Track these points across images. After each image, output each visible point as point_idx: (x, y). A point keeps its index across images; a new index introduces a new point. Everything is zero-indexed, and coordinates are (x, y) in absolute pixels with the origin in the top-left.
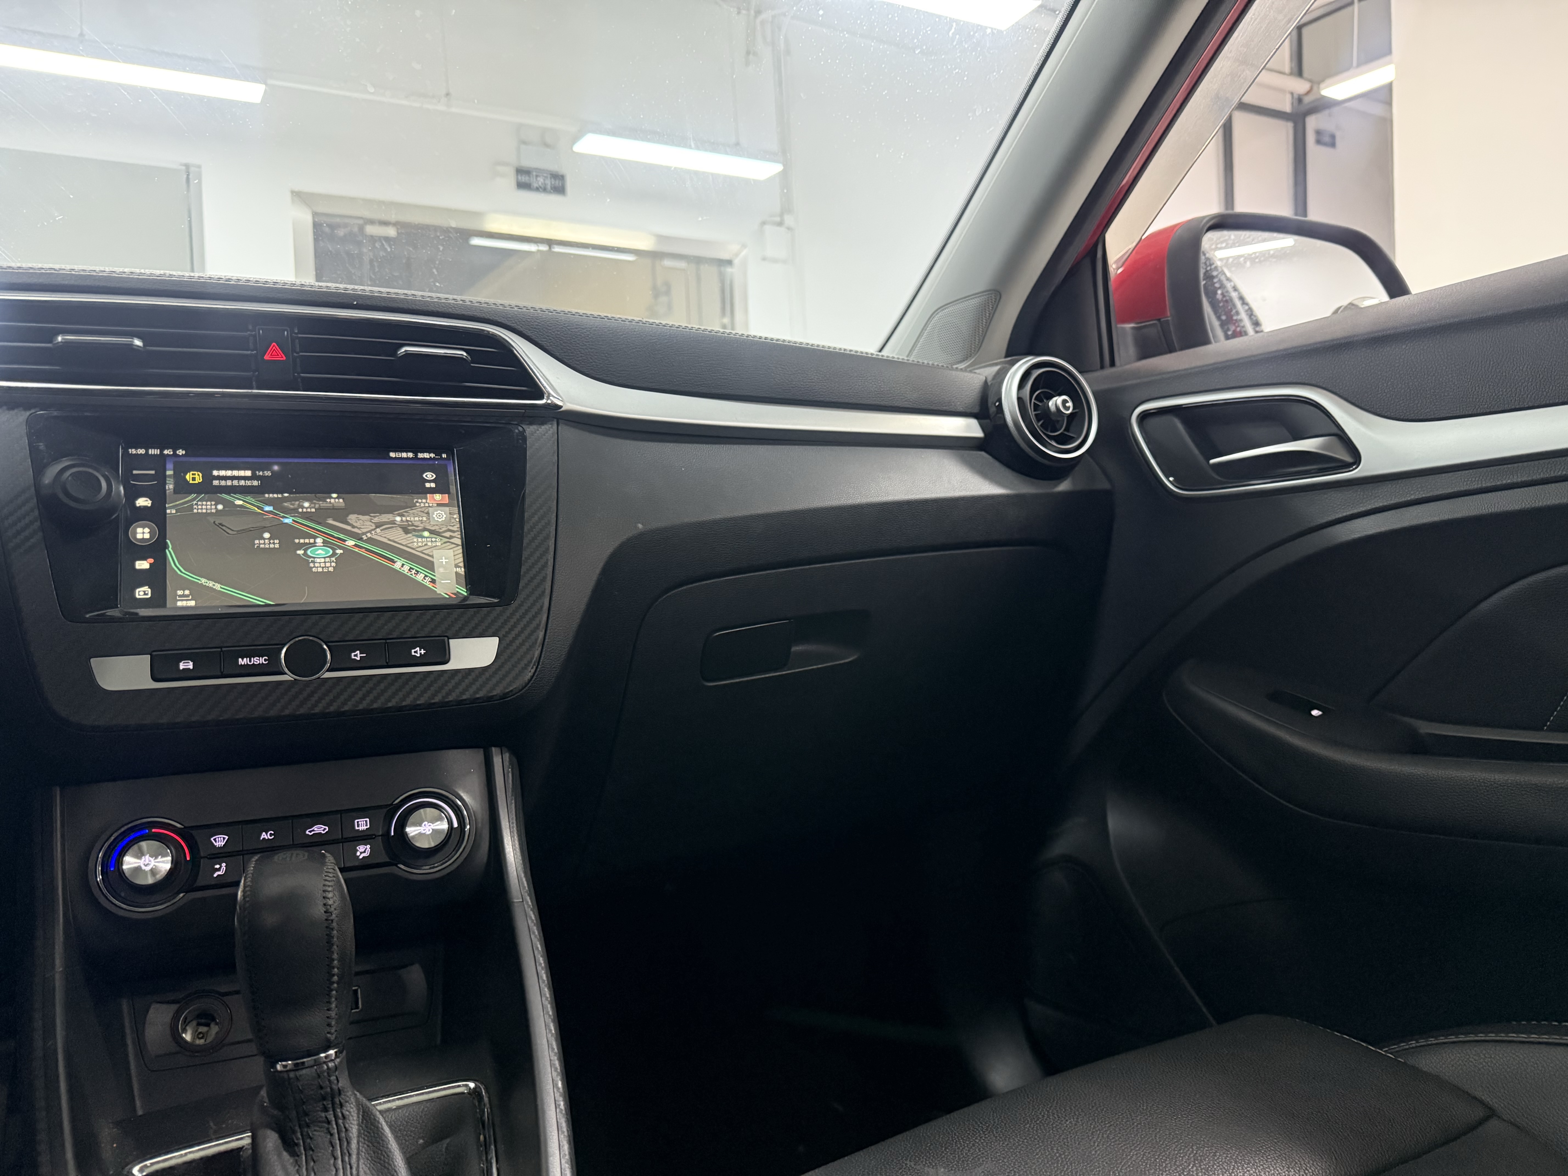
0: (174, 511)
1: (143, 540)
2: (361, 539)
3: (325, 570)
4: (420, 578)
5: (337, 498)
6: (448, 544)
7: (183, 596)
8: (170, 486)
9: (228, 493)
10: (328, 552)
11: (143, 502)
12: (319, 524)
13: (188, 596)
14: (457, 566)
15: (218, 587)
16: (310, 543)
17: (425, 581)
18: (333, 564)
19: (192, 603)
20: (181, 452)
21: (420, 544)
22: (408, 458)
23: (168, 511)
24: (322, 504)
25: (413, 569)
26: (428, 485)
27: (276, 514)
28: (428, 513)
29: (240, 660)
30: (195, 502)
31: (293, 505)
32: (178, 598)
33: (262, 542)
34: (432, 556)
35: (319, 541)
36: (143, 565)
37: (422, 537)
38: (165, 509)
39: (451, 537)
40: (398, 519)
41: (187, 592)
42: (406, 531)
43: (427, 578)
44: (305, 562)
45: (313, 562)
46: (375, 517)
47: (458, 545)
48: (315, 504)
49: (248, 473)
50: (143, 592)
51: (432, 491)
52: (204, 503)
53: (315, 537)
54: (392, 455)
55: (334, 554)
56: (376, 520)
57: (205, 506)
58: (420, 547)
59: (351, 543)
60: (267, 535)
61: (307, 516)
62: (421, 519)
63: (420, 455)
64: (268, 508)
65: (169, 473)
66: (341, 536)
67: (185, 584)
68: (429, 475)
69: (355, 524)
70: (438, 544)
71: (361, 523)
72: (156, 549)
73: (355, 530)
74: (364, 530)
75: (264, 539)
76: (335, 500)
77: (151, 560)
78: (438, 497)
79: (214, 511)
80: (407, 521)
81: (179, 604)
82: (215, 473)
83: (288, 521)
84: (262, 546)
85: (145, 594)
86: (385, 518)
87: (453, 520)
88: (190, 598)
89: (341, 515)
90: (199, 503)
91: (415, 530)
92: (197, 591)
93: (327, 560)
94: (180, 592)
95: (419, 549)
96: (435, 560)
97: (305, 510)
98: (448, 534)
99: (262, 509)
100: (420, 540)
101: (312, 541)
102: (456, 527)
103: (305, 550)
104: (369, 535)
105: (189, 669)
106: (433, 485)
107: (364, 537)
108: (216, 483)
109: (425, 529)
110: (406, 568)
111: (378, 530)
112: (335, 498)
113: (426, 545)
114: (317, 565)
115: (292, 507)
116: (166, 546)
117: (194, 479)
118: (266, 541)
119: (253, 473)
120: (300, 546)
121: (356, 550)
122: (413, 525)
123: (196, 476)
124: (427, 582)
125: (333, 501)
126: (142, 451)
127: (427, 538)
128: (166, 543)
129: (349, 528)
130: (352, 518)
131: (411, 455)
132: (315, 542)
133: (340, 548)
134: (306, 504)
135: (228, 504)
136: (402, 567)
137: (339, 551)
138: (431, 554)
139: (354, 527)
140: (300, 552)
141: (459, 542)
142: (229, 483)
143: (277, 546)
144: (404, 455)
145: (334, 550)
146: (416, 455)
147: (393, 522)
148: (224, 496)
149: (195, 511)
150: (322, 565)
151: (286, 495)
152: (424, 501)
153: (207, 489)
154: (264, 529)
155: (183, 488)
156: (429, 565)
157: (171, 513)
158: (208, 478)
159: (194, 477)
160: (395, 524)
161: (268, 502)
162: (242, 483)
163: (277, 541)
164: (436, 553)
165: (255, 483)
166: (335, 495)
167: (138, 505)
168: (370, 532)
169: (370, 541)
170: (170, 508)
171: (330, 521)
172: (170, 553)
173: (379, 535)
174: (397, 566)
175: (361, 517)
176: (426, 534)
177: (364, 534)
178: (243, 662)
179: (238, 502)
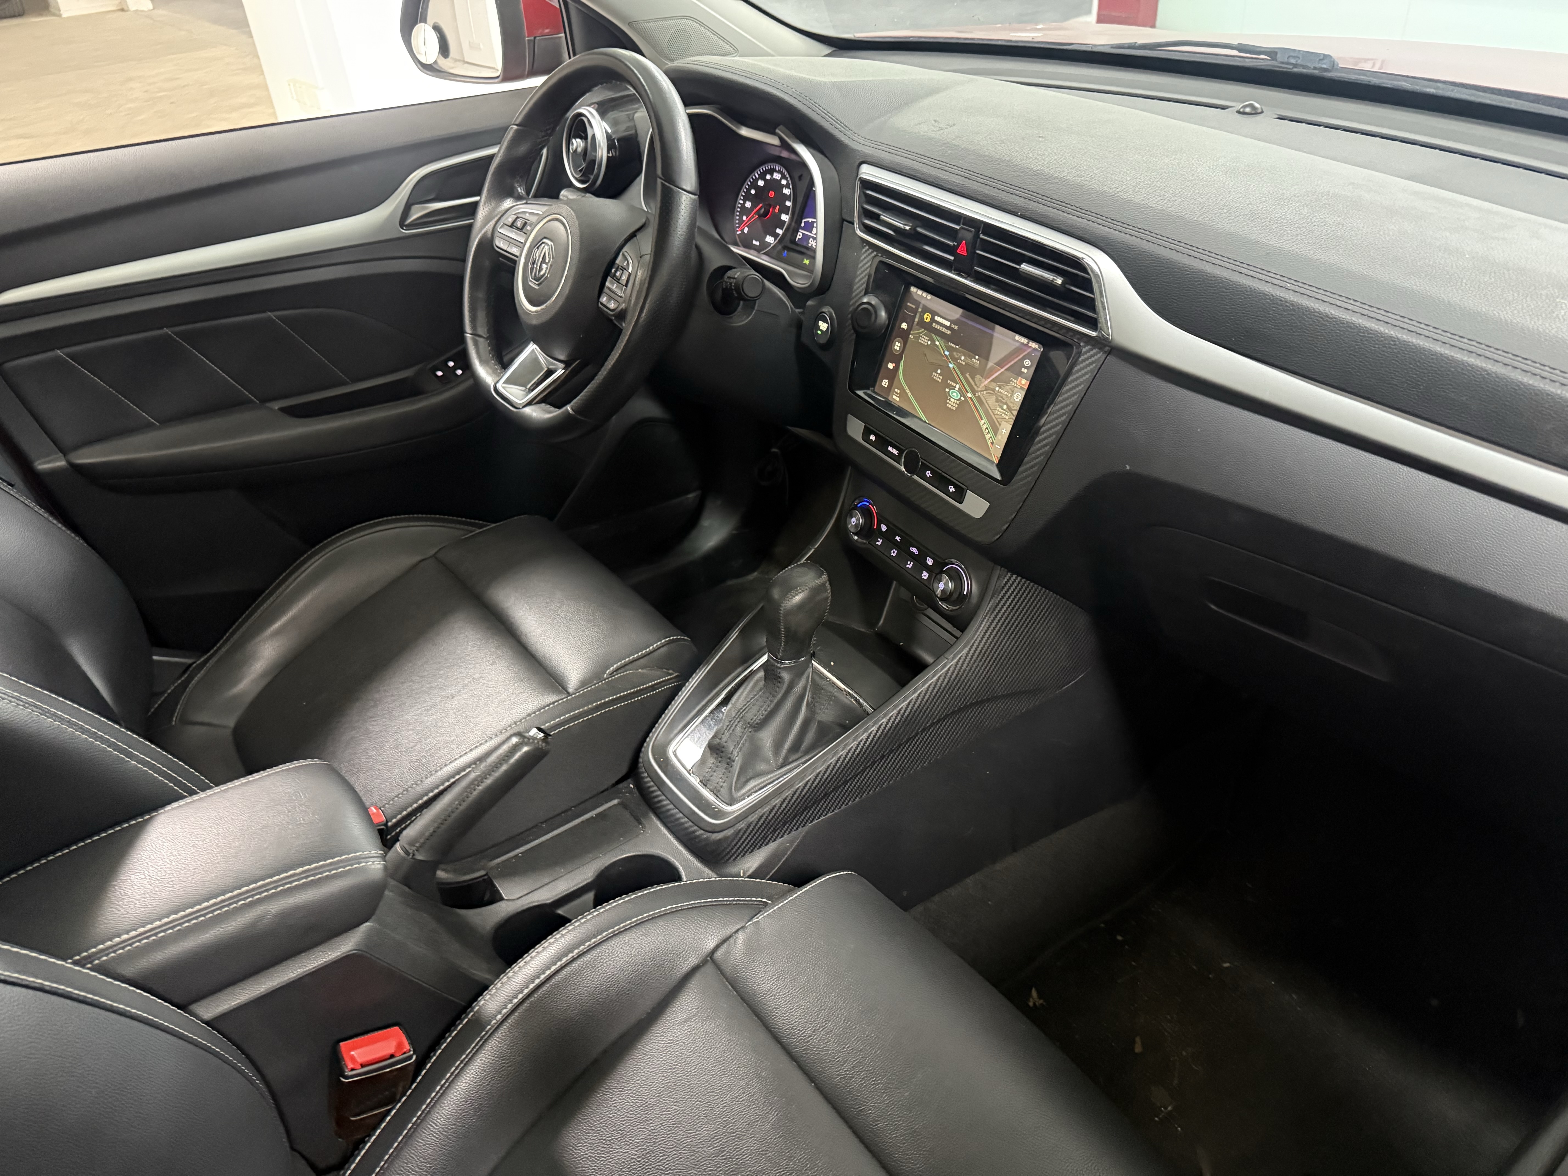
0: (913, 337)
1: (896, 350)
2: (974, 395)
3: (952, 408)
4: (988, 436)
5: (977, 360)
7: (897, 393)
8: (917, 320)
9: (936, 334)
10: (958, 396)
11: (905, 326)
12: (962, 374)
14: (1004, 436)
15: (909, 394)
16: (953, 386)
17: (989, 440)
18: (956, 408)
19: (898, 399)
20: (929, 298)
21: (998, 413)
22: (1022, 345)
23: (911, 336)
24: (969, 361)
25: (988, 429)
26: (1023, 370)
27: (948, 359)
28: (1013, 391)
29: (890, 446)
30: (922, 335)
31: (958, 355)
32: (895, 394)
34: (1000, 425)
35: (958, 386)
36: (890, 366)
37: (1002, 408)
38: (910, 334)
40: (997, 389)
41: (899, 392)
42: (998, 399)
44: (945, 399)
45: (950, 399)
46: (988, 382)
47: (1012, 421)
48: (966, 359)
49: (949, 324)
51: (1023, 375)
52: (925, 337)
53: (957, 383)
54: (1016, 338)
55: (960, 399)
56: (987, 384)
57: (924, 339)
58: (998, 415)
59: (969, 395)
60: (939, 371)
61: (959, 366)
62: (1007, 394)
63: (1032, 345)
64: (947, 353)
65: (920, 310)
66: (968, 388)
67: (900, 386)
68: (1028, 363)
69: (977, 383)
70: (1007, 418)
71: (980, 383)
72: (898, 359)
73: (975, 387)
74: (979, 389)
75: (937, 373)
77: (894, 365)
78: (1023, 381)
79: (926, 344)
80: (1002, 393)
81: (894, 397)
82: (937, 318)
83: (951, 366)
84: (935, 377)
85: (885, 384)
86: (992, 385)
87: (1018, 402)
88: (899, 396)
89: (974, 372)
91: (1001, 402)
92: (903, 394)
93: (956, 401)
94: (896, 390)
95: (997, 417)
96: (1000, 428)
97: (961, 362)
98: (1015, 413)
99: (944, 352)
100: (1000, 410)
101: (955, 385)
103: (950, 390)
104: (980, 394)
106: (1025, 371)
107: (977, 394)
108: (934, 325)
109: (1006, 404)
110: (985, 427)
111: (985, 392)
113: (1000, 415)
114: (950, 402)
115: (956, 356)
116: (902, 359)
118: (937, 376)
120: (949, 386)
121: (970, 401)
122: (1002, 397)
124: (989, 442)
125: (974, 360)
126: (915, 291)
127: (1003, 410)
128: (903, 356)
129: (973, 383)
130: (978, 377)
131: (1025, 342)
132: (955, 387)
133: (964, 397)
134: (963, 358)
135: (933, 341)
137: (963, 398)
138: (1000, 423)
139: (976, 385)
140: (947, 390)
142: (939, 328)
143: (940, 381)
144: (1022, 341)
145: (961, 396)
146: (1028, 343)
147: (994, 390)
148: (934, 335)
149: (920, 341)
150: (952, 403)
151: (958, 347)
152: (1016, 381)
153: (929, 328)
154: (940, 366)
155: (921, 324)
156: (996, 430)
157: (911, 338)
158: (933, 320)
159: (927, 317)
160: (994, 392)
161: (949, 349)
162: (944, 330)
163: (941, 377)
164: (1003, 423)
165: (949, 332)
166: (977, 357)
167: (902, 327)
168: (981, 392)
169: (979, 399)
170: (912, 334)
171: (968, 375)
172: (902, 363)
173: (984, 396)
174: (982, 423)
175: (981, 378)
176: (1005, 407)
177: (978, 392)
178: (890, 449)
179: (937, 343)
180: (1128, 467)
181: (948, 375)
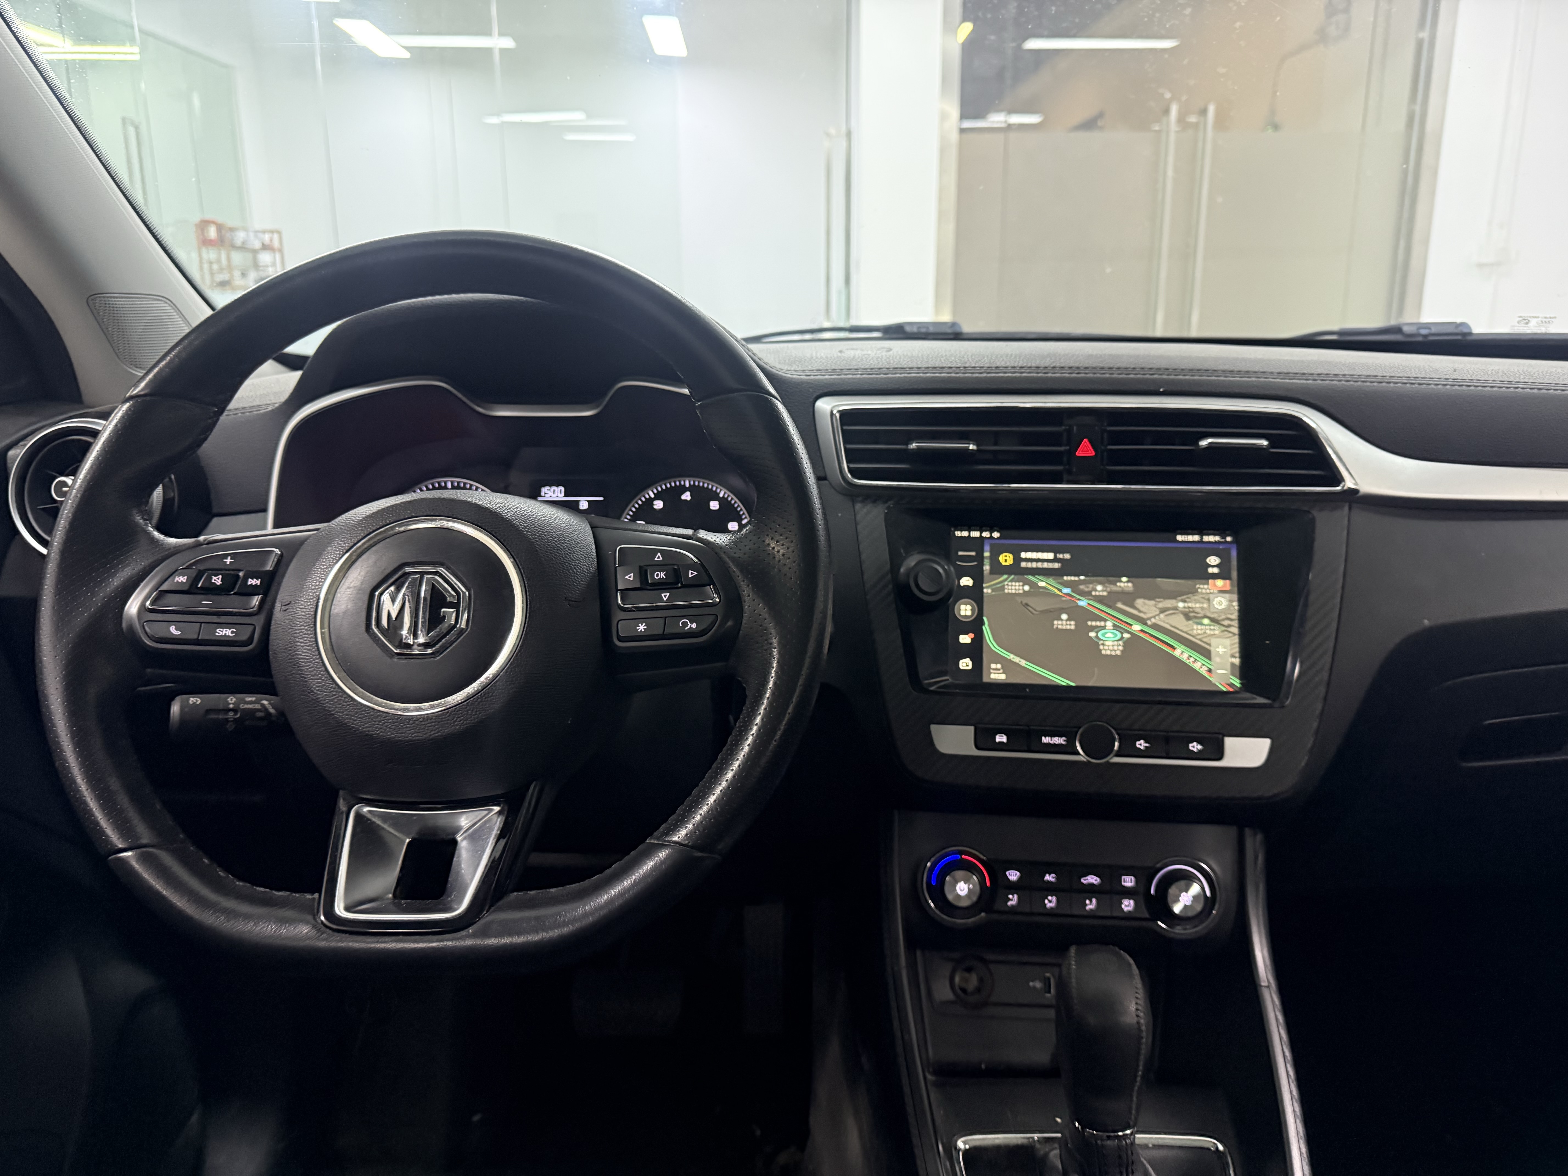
0: (989, 591)
1: (966, 617)
2: (1146, 624)
3: (1113, 653)
4: (1197, 666)
5: (1128, 582)
6: (1226, 633)
7: (996, 669)
8: (987, 568)
9: (1033, 575)
10: (1116, 635)
11: (966, 581)
12: (1110, 607)
13: (999, 670)
14: (1233, 656)
15: (1023, 663)
16: (1101, 627)
17: (1202, 670)
18: (1121, 648)
19: (1002, 677)
20: (996, 535)
21: (1199, 632)
22: (1194, 542)
23: (985, 590)
24: (1114, 588)
25: (1191, 656)
26: (1210, 570)
27: (1073, 597)
28: (1209, 600)
29: (1043, 738)
30: (1006, 583)
31: (1088, 587)
32: (992, 671)
33: (1060, 622)
34: (1209, 645)
35: (1109, 624)
36: (965, 639)
37: (1202, 624)
38: (982, 588)
39: (1229, 626)
40: (1181, 605)
41: (999, 666)
42: (1187, 616)
43: (1204, 667)
44: (1095, 644)
45: (1103, 644)
46: (1159, 602)
47: (1234, 634)
48: (1107, 587)
49: (1050, 556)
50: (966, 664)
51: (1215, 576)
52: (1014, 583)
53: (1105, 620)
54: (1179, 538)
55: (1122, 638)
56: (1161, 605)
57: (1014, 587)
58: (1199, 634)
59: (1137, 627)
60: (1064, 616)
61: (1100, 599)
62: (1201, 605)
63: (1206, 538)
64: (1067, 590)
65: (987, 554)
66: (1129, 620)
67: (999, 659)
68: (1213, 560)
69: (1141, 609)
70: (1217, 632)
71: (1147, 607)
72: (975, 626)
73: (1141, 615)
74: (1149, 615)
75: (1062, 620)
76: (1124, 584)
77: (972, 635)
78: (1220, 583)
79: (1021, 592)
80: (1189, 607)
81: (993, 676)
82: (1023, 555)
83: (1083, 603)
84: (1060, 627)
85: (967, 666)
86: (1169, 603)
87: (1232, 608)
88: (1001, 671)
89: (1129, 598)
90: (1010, 584)
91: (1195, 617)
92: (1008, 666)
93: (1116, 643)
94: (993, 666)
95: (1199, 637)
96: (1212, 649)
97: (1097, 593)
98: (1226, 623)
99: (1060, 590)
100: (1199, 627)
101: (1102, 624)
102: (1235, 616)
103: (1097, 632)
104: (1153, 620)
105: (1003, 742)
106: (1216, 570)
107: (1149, 622)
108: (1023, 564)
109: (1205, 617)
110: (1185, 656)
111: (1162, 616)
112: (1124, 582)
113: (1205, 633)
114: (1106, 647)
115: (1086, 590)
116: (983, 623)
117: (1006, 561)
118: (1064, 623)
119: (1055, 556)
120: (1093, 628)
121: (1141, 635)
122: (1194, 612)
123: (1008, 558)
124: (1203, 671)
125: (1122, 585)
126: (965, 534)
127: (1206, 625)
128: (983, 620)
129: (1136, 612)
130: (1139, 602)
131: (1196, 538)
132: (1105, 626)
133: (1128, 632)
134: (1099, 588)
135: (1033, 585)
136: (1182, 654)
137: (1127, 636)
138: (1209, 642)
139: (1140, 611)
140: (1092, 634)
141: (1236, 630)
142: (1034, 565)
143: (1073, 627)
144: (1190, 538)
145: (1122, 633)
146: (1202, 538)
147: (1176, 608)
148: (1030, 577)
149: (1006, 591)
150: (1111, 648)
151: (1082, 578)
152: (1206, 586)
153: (1016, 570)
154: (1062, 610)
155: (998, 570)
156: (1206, 653)
157: (987, 593)
158: (1018, 560)
159: (1006, 559)
160: (1177, 610)
161: (1067, 584)
162: (1045, 565)
163: (1073, 623)
164: (1214, 641)
165: (1056, 565)
166: (1124, 579)
167: (962, 584)
168: (1154, 617)
169: (1155, 627)
170: (987, 587)
171: (1120, 605)
172: (986, 629)
173: (1162, 620)
174: (1177, 653)
175: (1147, 601)
176: (1206, 621)
177: (1149, 619)
178: (1046, 740)
179: (1042, 584)
180: (1426, 622)
181: (1081, 616)
